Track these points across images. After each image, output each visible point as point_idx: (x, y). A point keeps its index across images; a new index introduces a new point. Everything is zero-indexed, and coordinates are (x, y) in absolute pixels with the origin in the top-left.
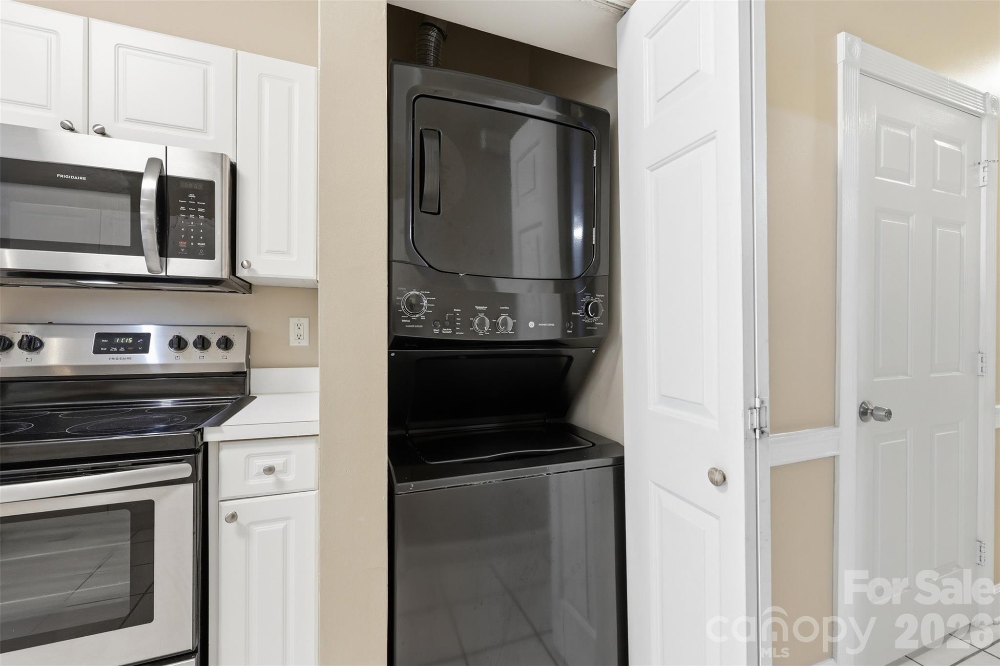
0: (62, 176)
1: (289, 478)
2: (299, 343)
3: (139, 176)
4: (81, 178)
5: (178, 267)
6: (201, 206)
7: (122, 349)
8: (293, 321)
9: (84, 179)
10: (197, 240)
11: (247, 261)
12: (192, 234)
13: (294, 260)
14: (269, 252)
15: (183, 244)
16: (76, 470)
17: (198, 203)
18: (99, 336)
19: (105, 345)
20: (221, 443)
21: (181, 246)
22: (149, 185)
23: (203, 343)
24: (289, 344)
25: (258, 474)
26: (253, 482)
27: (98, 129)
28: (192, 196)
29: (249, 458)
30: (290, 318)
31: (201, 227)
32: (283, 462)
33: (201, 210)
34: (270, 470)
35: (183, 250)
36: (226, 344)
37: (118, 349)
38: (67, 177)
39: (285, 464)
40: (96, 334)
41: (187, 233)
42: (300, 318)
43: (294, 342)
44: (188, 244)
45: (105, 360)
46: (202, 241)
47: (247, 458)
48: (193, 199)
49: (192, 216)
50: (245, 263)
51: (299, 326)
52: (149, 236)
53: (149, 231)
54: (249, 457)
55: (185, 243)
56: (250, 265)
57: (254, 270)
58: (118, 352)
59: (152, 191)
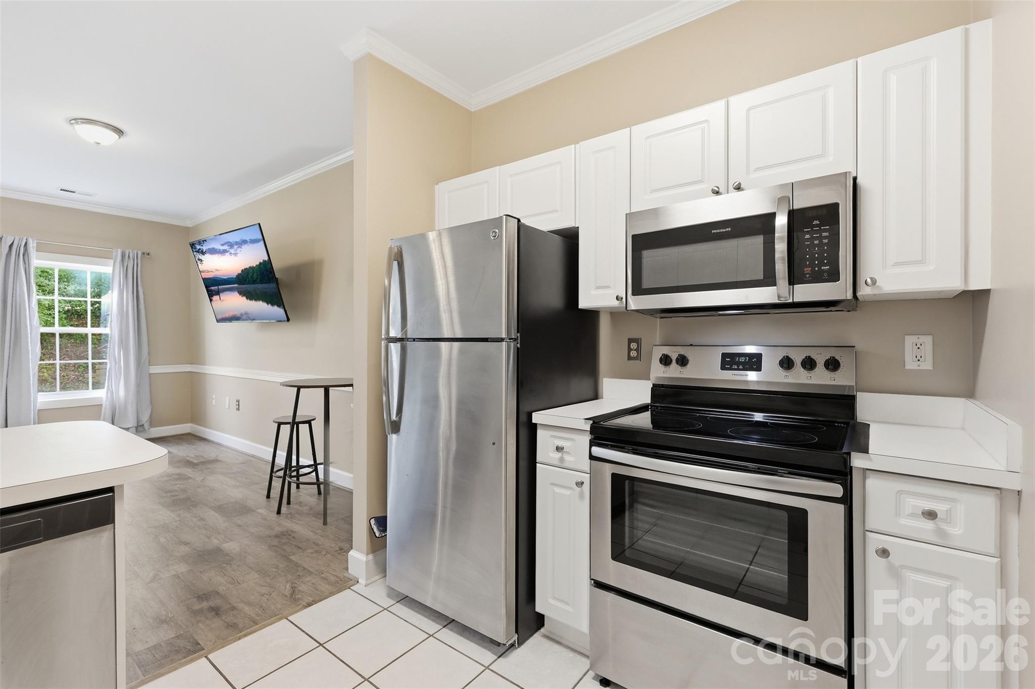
0: (715, 231)
1: (956, 531)
2: (919, 366)
3: (772, 216)
4: (727, 230)
5: (805, 292)
6: (825, 231)
7: (741, 367)
8: (910, 340)
9: (730, 229)
10: (822, 264)
11: (871, 279)
12: (817, 259)
13: (932, 269)
14: (897, 264)
15: (808, 270)
16: (747, 467)
17: (822, 228)
18: (724, 356)
19: (728, 362)
20: (867, 471)
21: (806, 272)
22: (781, 221)
23: (809, 364)
24: (904, 367)
25: (913, 515)
26: (904, 521)
27: (736, 186)
28: (816, 222)
29: (900, 494)
30: (906, 337)
31: (825, 251)
32: (946, 509)
33: (824, 234)
34: (931, 515)
35: (808, 276)
36: (833, 365)
37: (738, 366)
38: (718, 231)
39: (949, 512)
40: (722, 353)
41: (813, 259)
42: (919, 336)
43: (910, 365)
44: (813, 270)
45: (729, 375)
46: (825, 265)
47: (899, 494)
48: (817, 226)
49: (816, 242)
50: (869, 280)
51: (919, 345)
52: (781, 268)
53: (780, 261)
54: (900, 492)
55: (810, 269)
56: (874, 282)
57: (879, 287)
58: (738, 369)
59: (784, 225)
